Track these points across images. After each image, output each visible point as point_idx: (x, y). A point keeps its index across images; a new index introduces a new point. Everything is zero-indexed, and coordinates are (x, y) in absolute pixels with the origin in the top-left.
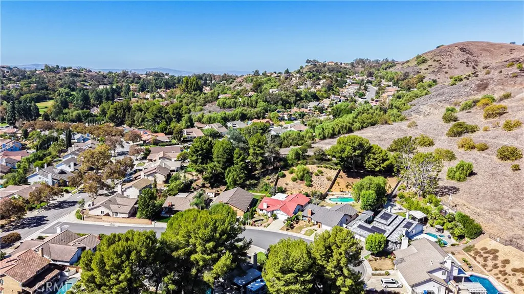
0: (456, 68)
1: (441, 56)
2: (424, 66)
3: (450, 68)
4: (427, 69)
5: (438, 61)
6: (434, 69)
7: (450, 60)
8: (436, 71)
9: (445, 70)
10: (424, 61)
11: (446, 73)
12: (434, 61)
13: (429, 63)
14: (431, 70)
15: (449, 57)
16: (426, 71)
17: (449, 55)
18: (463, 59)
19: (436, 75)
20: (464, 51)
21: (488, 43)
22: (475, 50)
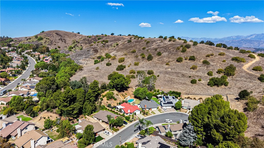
0: (58, 43)
1: (49, 36)
2: (43, 41)
3: (55, 42)
4: (45, 43)
5: (48, 39)
6: (48, 43)
7: (54, 39)
8: (50, 44)
9: (54, 43)
10: (41, 39)
11: (55, 45)
12: (47, 39)
13: (45, 40)
14: (47, 43)
15: (53, 37)
16: (45, 44)
17: (52, 36)
18: (59, 38)
19: (51, 46)
20: (58, 35)
21: (65, 31)
22: (62, 35)
